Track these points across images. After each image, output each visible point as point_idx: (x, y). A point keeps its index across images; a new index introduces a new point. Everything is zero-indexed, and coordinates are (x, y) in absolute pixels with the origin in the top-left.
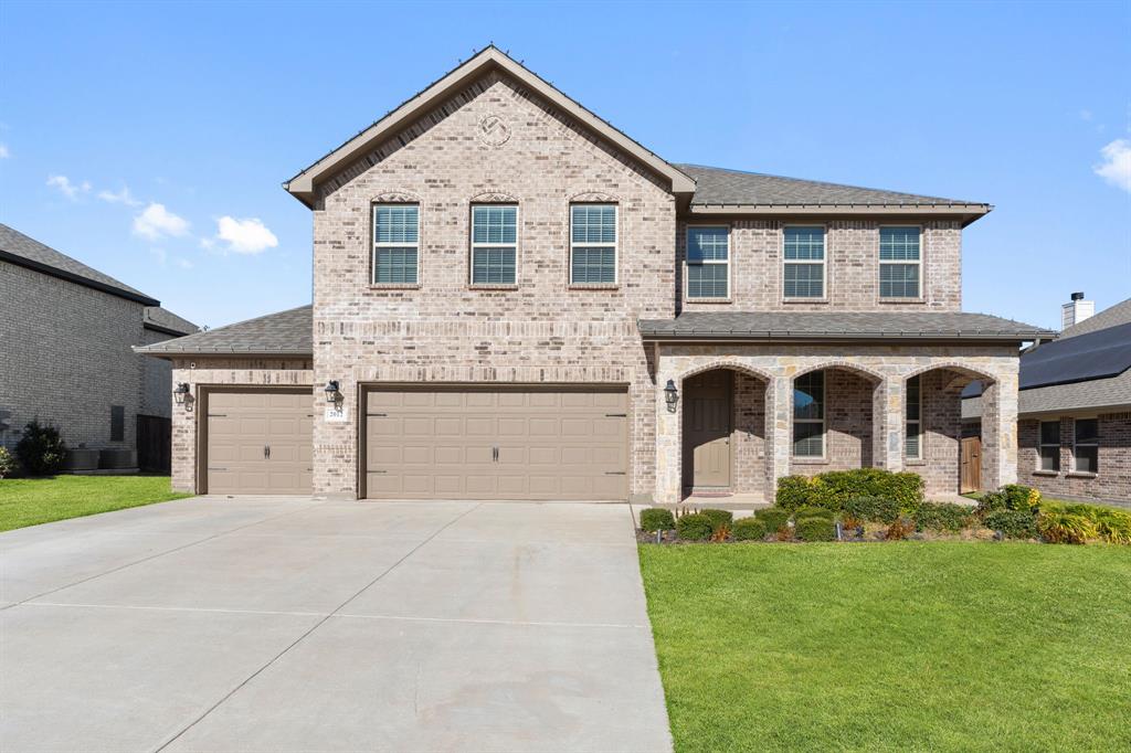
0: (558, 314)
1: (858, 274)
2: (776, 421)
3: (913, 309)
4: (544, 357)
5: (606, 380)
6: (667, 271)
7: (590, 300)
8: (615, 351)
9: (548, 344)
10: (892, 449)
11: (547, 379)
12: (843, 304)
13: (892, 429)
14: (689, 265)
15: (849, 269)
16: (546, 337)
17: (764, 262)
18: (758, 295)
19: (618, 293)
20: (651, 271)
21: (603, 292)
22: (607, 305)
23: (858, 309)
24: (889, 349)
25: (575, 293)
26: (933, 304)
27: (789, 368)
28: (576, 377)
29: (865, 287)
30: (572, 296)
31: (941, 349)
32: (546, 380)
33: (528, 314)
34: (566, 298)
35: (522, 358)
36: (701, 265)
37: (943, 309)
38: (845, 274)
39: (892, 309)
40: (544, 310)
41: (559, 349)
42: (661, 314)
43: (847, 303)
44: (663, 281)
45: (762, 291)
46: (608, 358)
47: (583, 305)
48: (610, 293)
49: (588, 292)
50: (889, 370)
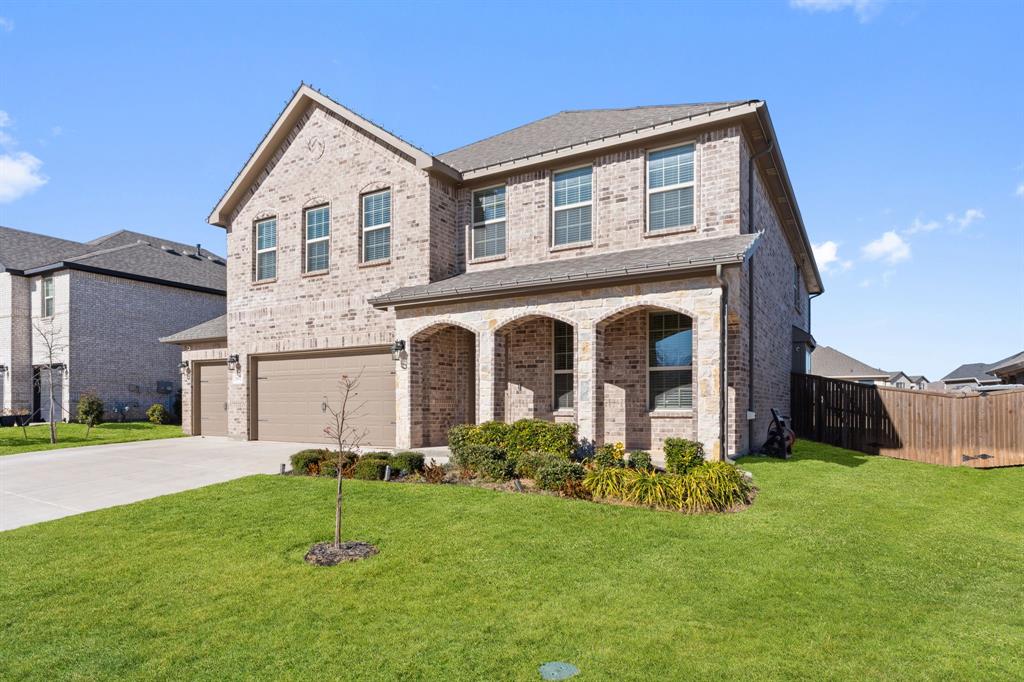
0: (352, 290)
1: (623, 209)
2: (481, 373)
3: (682, 239)
4: (345, 327)
5: (383, 343)
6: (424, 241)
7: (372, 275)
8: (389, 317)
9: (347, 315)
10: (582, 399)
11: (347, 344)
12: (607, 245)
13: (583, 377)
14: (475, 228)
15: (614, 206)
16: (346, 310)
17: (533, 214)
18: (528, 248)
19: (390, 266)
20: (413, 243)
21: (381, 267)
22: (383, 277)
23: (623, 248)
24: (580, 293)
25: (363, 270)
26: (706, 230)
27: (491, 322)
28: (364, 342)
29: (630, 222)
30: (361, 273)
31: (632, 287)
32: (346, 346)
33: (335, 292)
34: (359, 276)
35: (332, 329)
36: (484, 226)
37: (717, 234)
38: (609, 212)
39: (659, 243)
40: (345, 288)
41: (353, 319)
42: (419, 280)
43: (611, 243)
44: (421, 250)
45: (532, 243)
46: (384, 324)
47: (368, 280)
48: (385, 267)
49: (372, 269)
50: (580, 314)
